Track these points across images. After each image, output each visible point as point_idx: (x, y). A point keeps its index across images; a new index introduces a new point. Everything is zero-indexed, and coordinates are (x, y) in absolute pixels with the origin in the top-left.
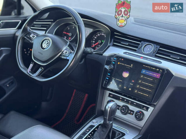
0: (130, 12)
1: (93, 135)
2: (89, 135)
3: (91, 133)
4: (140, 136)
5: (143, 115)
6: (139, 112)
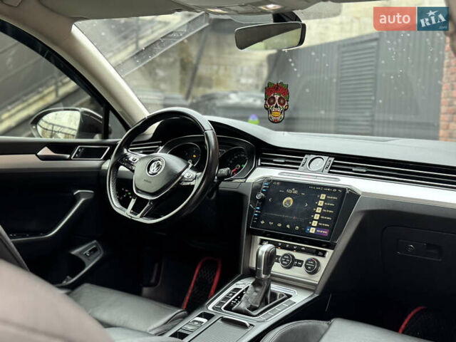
0: (288, 101)
1: (239, 300)
2: (234, 300)
3: (236, 297)
4: (316, 295)
5: (318, 263)
6: (311, 260)
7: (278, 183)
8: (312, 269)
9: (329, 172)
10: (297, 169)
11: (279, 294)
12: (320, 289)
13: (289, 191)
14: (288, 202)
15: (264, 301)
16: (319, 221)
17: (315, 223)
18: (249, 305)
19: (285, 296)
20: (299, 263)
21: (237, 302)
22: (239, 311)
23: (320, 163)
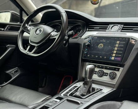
1: (77, 91)
2: (74, 91)
3: (75, 90)
4: (115, 89)
5: (116, 74)
6: (112, 73)
7: (96, 38)
8: (113, 77)
9: (121, 31)
10: (106, 31)
11: (96, 89)
12: (117, 86)
13: (101, 41)
14: (101, 46)
15: (89, 92)
16: (116, 54)
17: (114, 55)
18: (81, 94)
19: (99, 90)
20: (106, 74)
21: (75, 92)
22: (76, 96)
23: (116, 28)
